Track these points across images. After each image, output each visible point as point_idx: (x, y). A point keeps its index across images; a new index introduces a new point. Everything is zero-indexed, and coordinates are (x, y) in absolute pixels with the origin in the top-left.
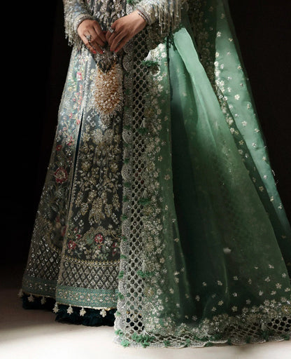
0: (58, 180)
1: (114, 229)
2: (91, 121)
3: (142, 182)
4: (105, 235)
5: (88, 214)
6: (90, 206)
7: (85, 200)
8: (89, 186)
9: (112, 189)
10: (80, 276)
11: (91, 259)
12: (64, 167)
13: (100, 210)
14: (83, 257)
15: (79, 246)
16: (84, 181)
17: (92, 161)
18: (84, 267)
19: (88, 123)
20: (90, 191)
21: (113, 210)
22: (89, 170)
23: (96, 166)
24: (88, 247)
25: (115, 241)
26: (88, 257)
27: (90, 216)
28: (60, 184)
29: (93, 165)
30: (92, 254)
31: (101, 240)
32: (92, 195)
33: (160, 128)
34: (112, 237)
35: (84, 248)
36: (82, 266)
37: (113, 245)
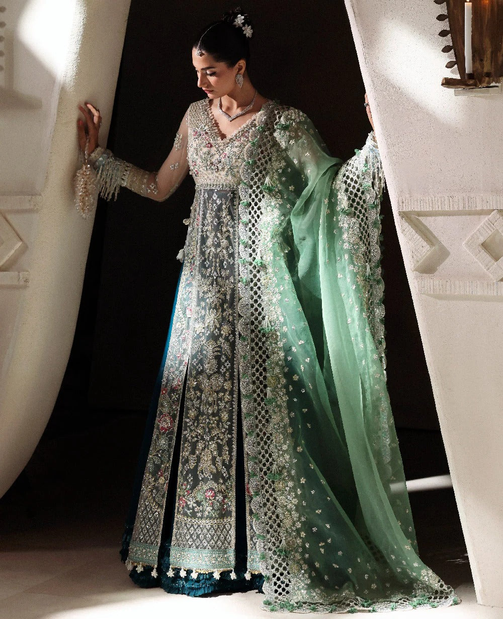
0: (163, 428)
1: (224, 483)
2: (197, 364)
3: (270, 456)
4: (216, 490)
5: (196, 467)
6: (199, 459)
7: (193, 453)
8: (197, 436)
9: (222, 440)
10: (191, 536)
11: (202, 518)
12: (169, 413)
13: (209, 463)
14: (194, 515)
15: (189, 503)
16: (191, 431)
17: (199, 408)
18: (196, 527)
19: (195, 367)
20: (197, 441)
21: (224, 464)
22: (196, 418)
23: (203, 414)
24: (198, 503)
25: (225, 497)
26: (199, 515)
27: (199, 468)
28: (164, 433)
29: (200, 413)
30: (202, 511)
31: (212, 497)
32: (200, 445)
33: (285, 398)
34: (223, 493)
35: (195, 505)
36: (192, 525)
37: (223, 501)
